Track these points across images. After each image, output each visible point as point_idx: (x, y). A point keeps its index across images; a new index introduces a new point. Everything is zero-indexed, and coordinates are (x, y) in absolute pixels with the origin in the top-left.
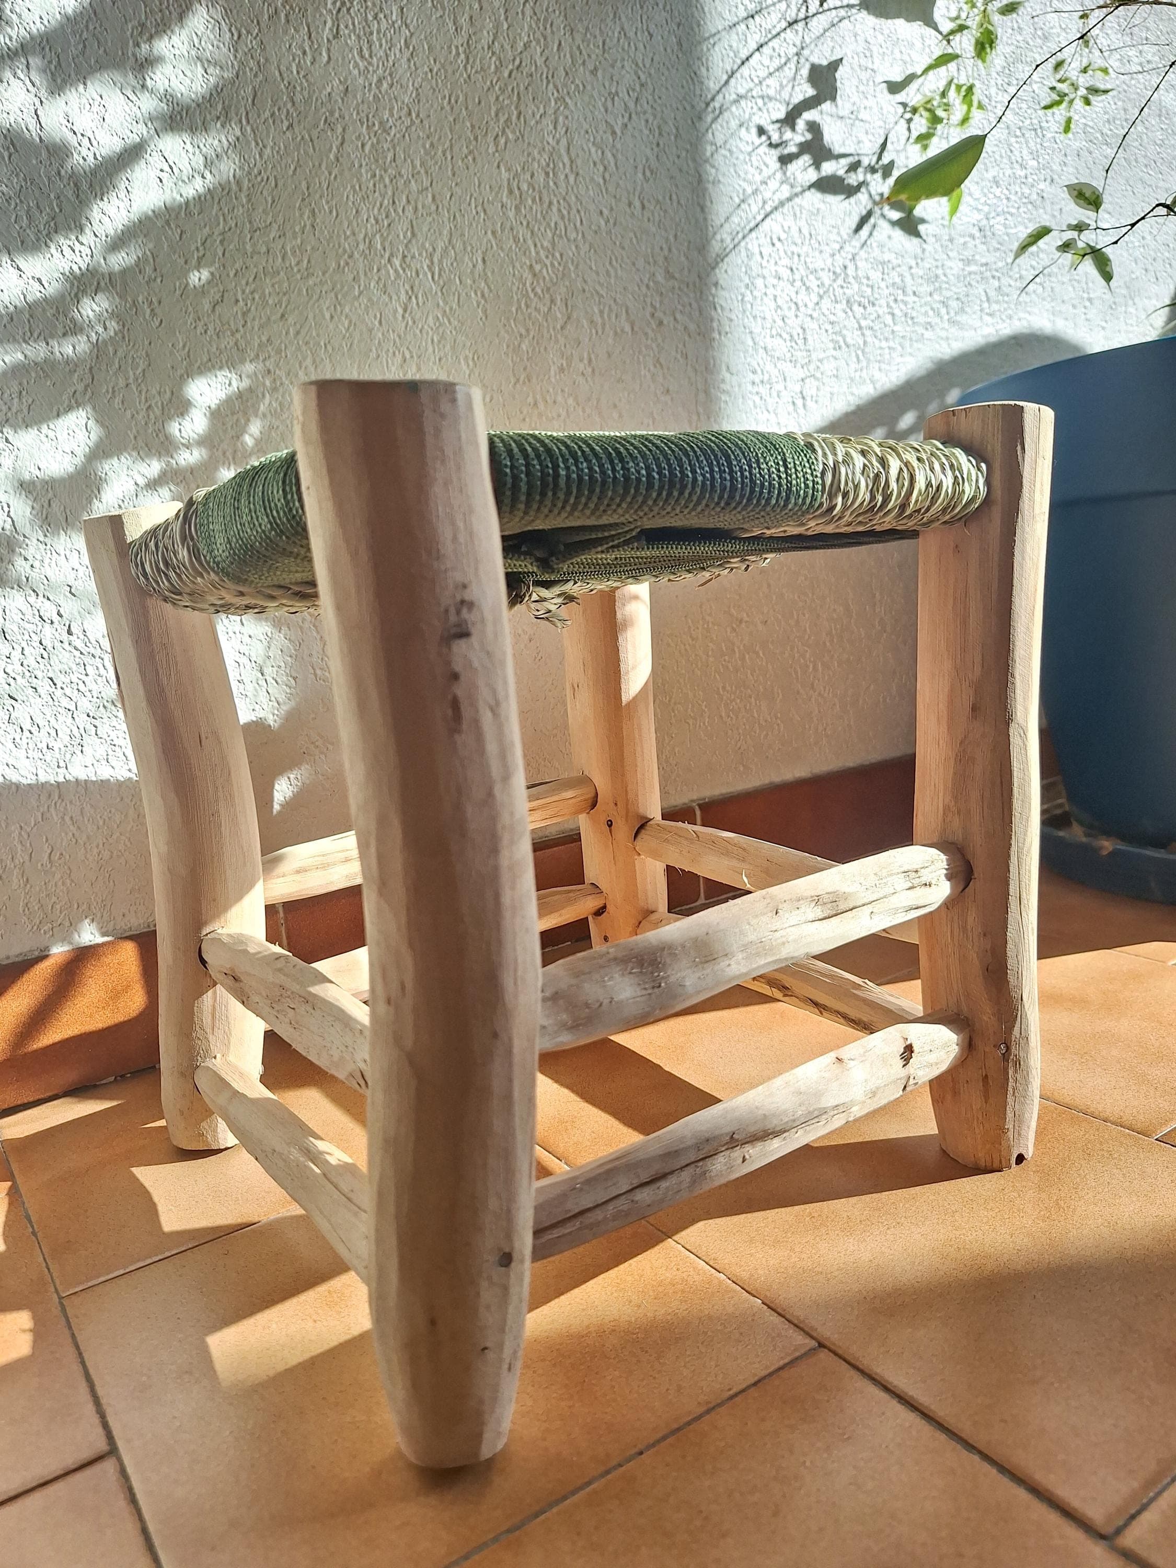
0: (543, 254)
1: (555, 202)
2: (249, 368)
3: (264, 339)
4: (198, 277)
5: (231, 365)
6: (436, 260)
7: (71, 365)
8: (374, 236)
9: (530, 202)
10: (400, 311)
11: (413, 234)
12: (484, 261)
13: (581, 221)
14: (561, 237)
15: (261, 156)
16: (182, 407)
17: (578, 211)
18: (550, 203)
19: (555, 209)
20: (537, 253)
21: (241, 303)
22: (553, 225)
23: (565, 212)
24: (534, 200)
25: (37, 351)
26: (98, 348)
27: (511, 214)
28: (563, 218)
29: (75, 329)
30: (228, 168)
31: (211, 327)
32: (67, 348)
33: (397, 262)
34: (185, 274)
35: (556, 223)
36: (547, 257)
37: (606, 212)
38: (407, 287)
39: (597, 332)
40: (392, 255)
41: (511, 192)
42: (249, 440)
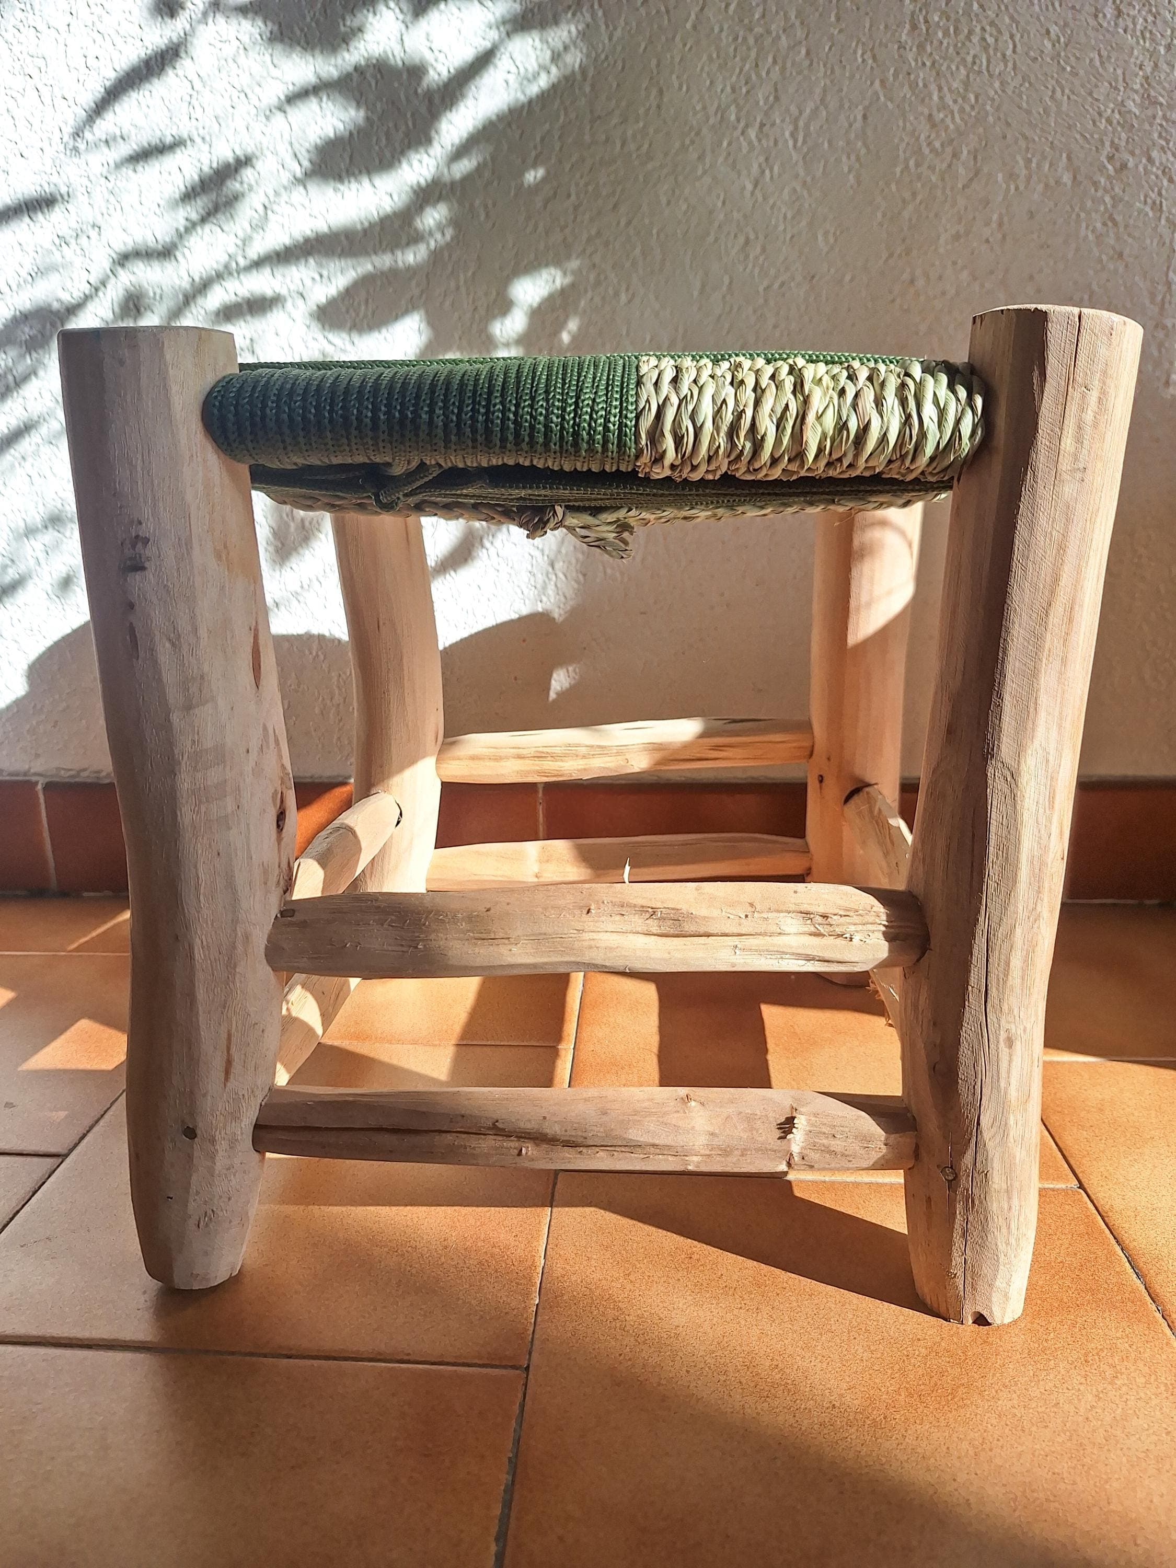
0: (949, 100)
1: (978, 30)
2: (574, 264)
3: (593, 232)
4: (532, 176)
5: (557, 262)
6: (801, 124)
7: (411, 272)
8: (728, 107)
9: (940, 34)
10: (749, 187)
11: (777, 98)
12: (865, 117)
13: (1015, 46)
14: (980, 72)
15: (610, 39)
16: (504, 306)
17: (1012, 37)
18: (971, 32)
19: (975, 39)
20: (941, 98)
21: (573, 197)
22: (969, 59)
23: (990, 40)
24: (946, 33)
25: (384, 261)
26: (436, 256)
27: (910, 56)
28: (986, 48)
29: (416, 238)
30: (574, 59)
31: (541, 225)
32: (412, 257)
33: (752, 133)
34: (521, 174)
35: (975, 57)
36: (955, 101)
37: (1054, 29)
38: (762, 159)
39: (1017, 188)
40: (747, 126)
41: (914, 27)
42: (565, 337)
